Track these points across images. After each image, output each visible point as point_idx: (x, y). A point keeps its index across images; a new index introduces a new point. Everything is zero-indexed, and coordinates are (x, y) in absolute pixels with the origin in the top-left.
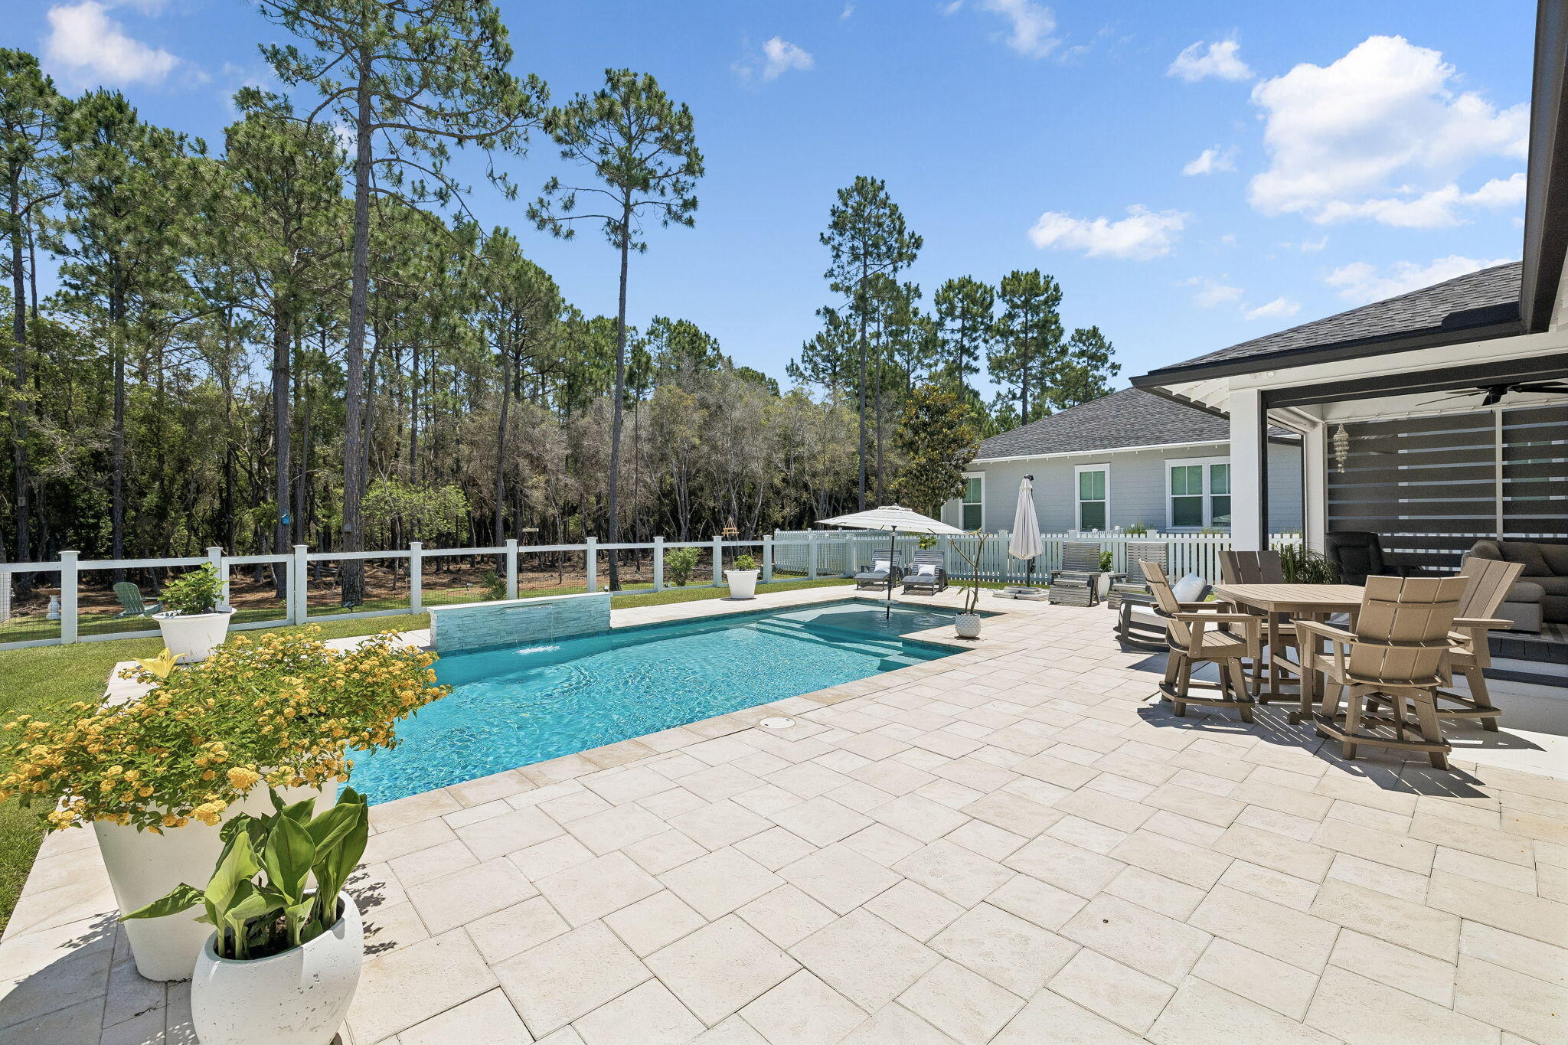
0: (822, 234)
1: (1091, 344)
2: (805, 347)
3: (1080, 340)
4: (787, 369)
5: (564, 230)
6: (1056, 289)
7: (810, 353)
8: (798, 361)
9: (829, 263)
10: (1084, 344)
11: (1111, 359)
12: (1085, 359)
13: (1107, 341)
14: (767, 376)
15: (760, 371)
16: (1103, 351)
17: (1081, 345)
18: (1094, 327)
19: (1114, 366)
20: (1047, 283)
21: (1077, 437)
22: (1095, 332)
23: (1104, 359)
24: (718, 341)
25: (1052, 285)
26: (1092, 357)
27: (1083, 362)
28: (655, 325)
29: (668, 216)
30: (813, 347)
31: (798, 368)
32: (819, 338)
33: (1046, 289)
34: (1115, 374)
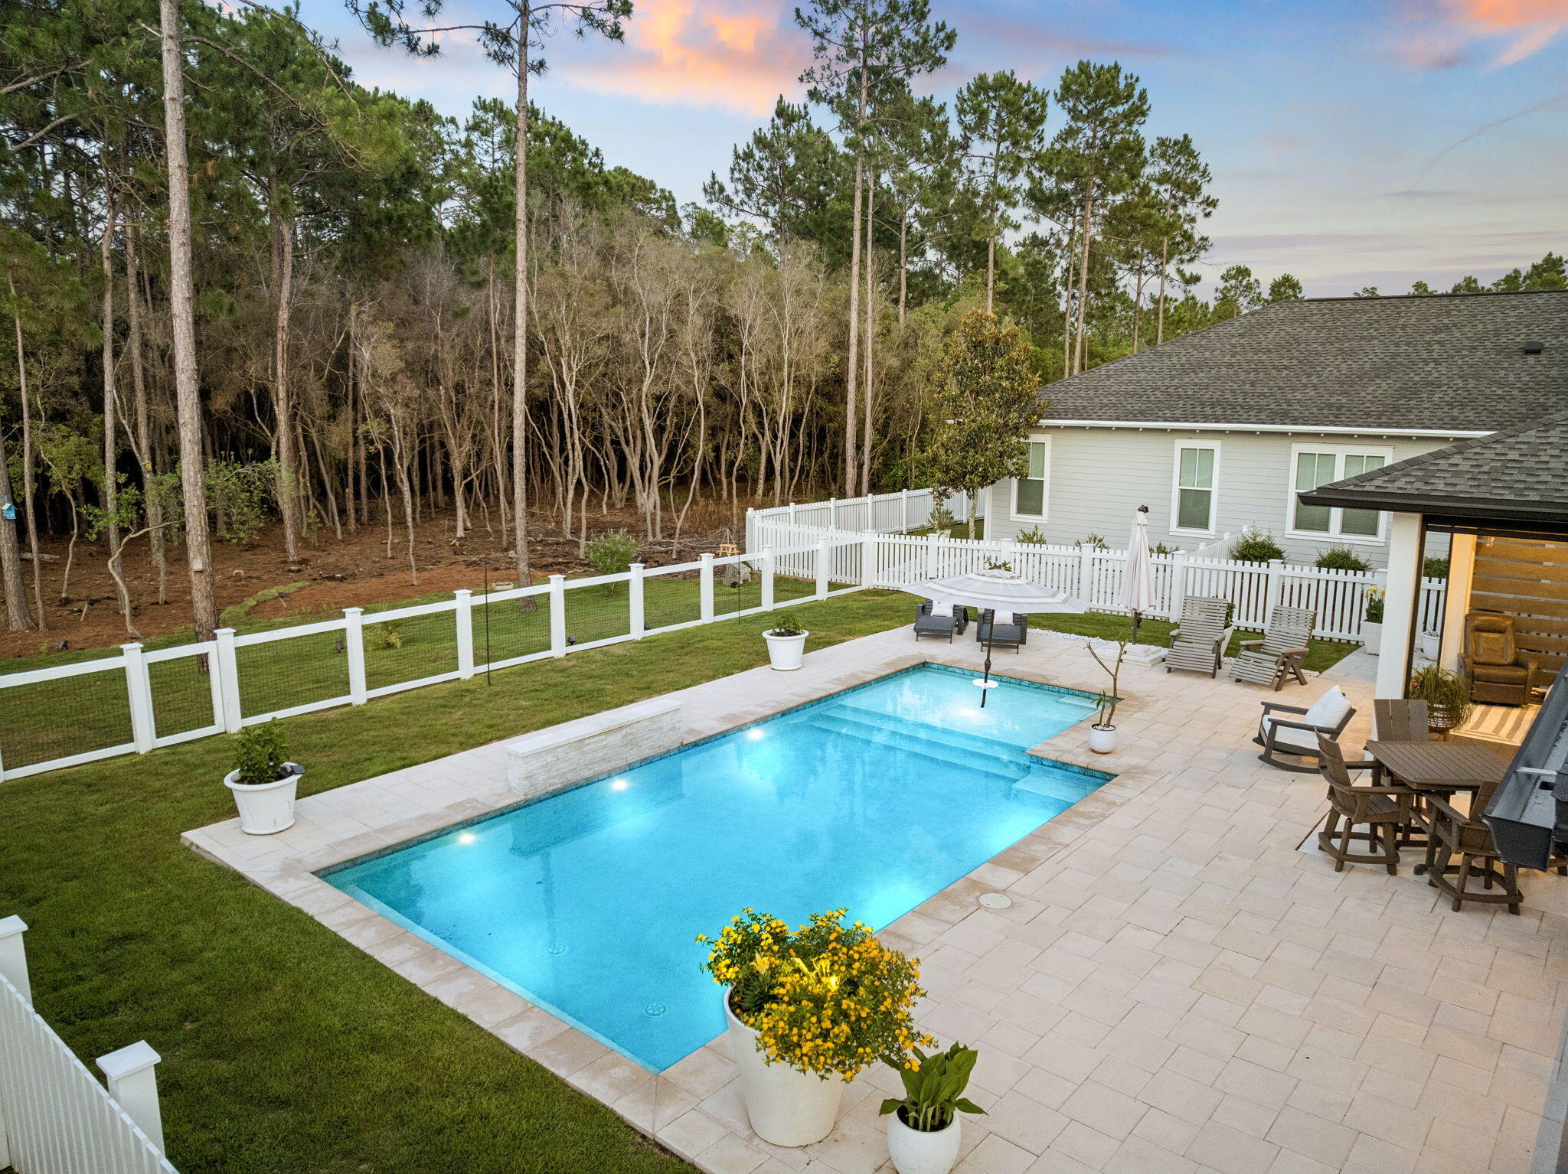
0: (798, 11)
1: (1178, 164)
2: (737, 157)
3: (1163, 156)
4: (705, 190)
5: (423, 45)
6: (1143, 97)
7: (744, 165)
8: (724, 178)
9: (809, 61)
10: (1168, 162)
11: (1206, 190)
12: (1168, 187)
13: (1202, 160)
14: (659, 186)
15: (648, 177)
16: (1196, 176)
17: (1163, 163)
18: (1186, 137)
19: (1211, 203)
20: (1130, 87)
21: (1180, 397)
22: (1184, 146)
23: (1194, 190)
24: (602, 152)
25: (1136, 93)
26: (1177, 185)
27: (1164, 192)
28: (480, 113)
29: (584, 22)
30: (748, 156)
31: (722, 189)
32: (760, 141)
33: (1130, 96)
34: (1207, 215)
